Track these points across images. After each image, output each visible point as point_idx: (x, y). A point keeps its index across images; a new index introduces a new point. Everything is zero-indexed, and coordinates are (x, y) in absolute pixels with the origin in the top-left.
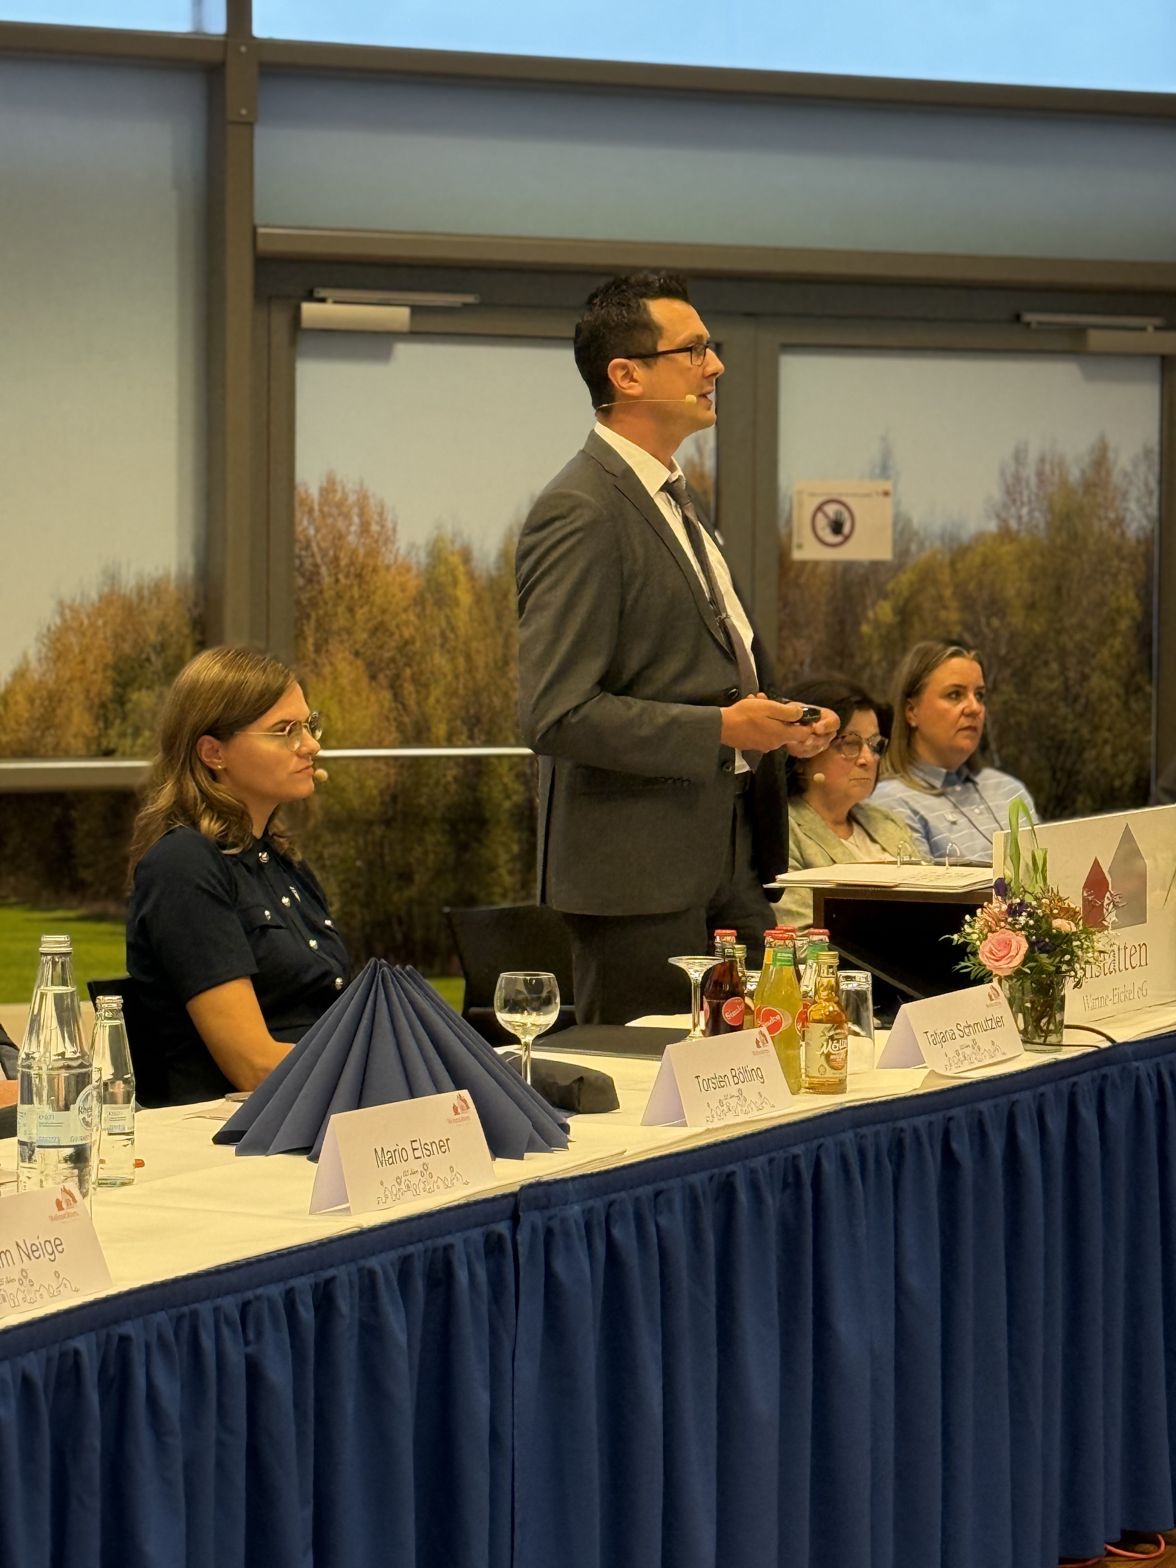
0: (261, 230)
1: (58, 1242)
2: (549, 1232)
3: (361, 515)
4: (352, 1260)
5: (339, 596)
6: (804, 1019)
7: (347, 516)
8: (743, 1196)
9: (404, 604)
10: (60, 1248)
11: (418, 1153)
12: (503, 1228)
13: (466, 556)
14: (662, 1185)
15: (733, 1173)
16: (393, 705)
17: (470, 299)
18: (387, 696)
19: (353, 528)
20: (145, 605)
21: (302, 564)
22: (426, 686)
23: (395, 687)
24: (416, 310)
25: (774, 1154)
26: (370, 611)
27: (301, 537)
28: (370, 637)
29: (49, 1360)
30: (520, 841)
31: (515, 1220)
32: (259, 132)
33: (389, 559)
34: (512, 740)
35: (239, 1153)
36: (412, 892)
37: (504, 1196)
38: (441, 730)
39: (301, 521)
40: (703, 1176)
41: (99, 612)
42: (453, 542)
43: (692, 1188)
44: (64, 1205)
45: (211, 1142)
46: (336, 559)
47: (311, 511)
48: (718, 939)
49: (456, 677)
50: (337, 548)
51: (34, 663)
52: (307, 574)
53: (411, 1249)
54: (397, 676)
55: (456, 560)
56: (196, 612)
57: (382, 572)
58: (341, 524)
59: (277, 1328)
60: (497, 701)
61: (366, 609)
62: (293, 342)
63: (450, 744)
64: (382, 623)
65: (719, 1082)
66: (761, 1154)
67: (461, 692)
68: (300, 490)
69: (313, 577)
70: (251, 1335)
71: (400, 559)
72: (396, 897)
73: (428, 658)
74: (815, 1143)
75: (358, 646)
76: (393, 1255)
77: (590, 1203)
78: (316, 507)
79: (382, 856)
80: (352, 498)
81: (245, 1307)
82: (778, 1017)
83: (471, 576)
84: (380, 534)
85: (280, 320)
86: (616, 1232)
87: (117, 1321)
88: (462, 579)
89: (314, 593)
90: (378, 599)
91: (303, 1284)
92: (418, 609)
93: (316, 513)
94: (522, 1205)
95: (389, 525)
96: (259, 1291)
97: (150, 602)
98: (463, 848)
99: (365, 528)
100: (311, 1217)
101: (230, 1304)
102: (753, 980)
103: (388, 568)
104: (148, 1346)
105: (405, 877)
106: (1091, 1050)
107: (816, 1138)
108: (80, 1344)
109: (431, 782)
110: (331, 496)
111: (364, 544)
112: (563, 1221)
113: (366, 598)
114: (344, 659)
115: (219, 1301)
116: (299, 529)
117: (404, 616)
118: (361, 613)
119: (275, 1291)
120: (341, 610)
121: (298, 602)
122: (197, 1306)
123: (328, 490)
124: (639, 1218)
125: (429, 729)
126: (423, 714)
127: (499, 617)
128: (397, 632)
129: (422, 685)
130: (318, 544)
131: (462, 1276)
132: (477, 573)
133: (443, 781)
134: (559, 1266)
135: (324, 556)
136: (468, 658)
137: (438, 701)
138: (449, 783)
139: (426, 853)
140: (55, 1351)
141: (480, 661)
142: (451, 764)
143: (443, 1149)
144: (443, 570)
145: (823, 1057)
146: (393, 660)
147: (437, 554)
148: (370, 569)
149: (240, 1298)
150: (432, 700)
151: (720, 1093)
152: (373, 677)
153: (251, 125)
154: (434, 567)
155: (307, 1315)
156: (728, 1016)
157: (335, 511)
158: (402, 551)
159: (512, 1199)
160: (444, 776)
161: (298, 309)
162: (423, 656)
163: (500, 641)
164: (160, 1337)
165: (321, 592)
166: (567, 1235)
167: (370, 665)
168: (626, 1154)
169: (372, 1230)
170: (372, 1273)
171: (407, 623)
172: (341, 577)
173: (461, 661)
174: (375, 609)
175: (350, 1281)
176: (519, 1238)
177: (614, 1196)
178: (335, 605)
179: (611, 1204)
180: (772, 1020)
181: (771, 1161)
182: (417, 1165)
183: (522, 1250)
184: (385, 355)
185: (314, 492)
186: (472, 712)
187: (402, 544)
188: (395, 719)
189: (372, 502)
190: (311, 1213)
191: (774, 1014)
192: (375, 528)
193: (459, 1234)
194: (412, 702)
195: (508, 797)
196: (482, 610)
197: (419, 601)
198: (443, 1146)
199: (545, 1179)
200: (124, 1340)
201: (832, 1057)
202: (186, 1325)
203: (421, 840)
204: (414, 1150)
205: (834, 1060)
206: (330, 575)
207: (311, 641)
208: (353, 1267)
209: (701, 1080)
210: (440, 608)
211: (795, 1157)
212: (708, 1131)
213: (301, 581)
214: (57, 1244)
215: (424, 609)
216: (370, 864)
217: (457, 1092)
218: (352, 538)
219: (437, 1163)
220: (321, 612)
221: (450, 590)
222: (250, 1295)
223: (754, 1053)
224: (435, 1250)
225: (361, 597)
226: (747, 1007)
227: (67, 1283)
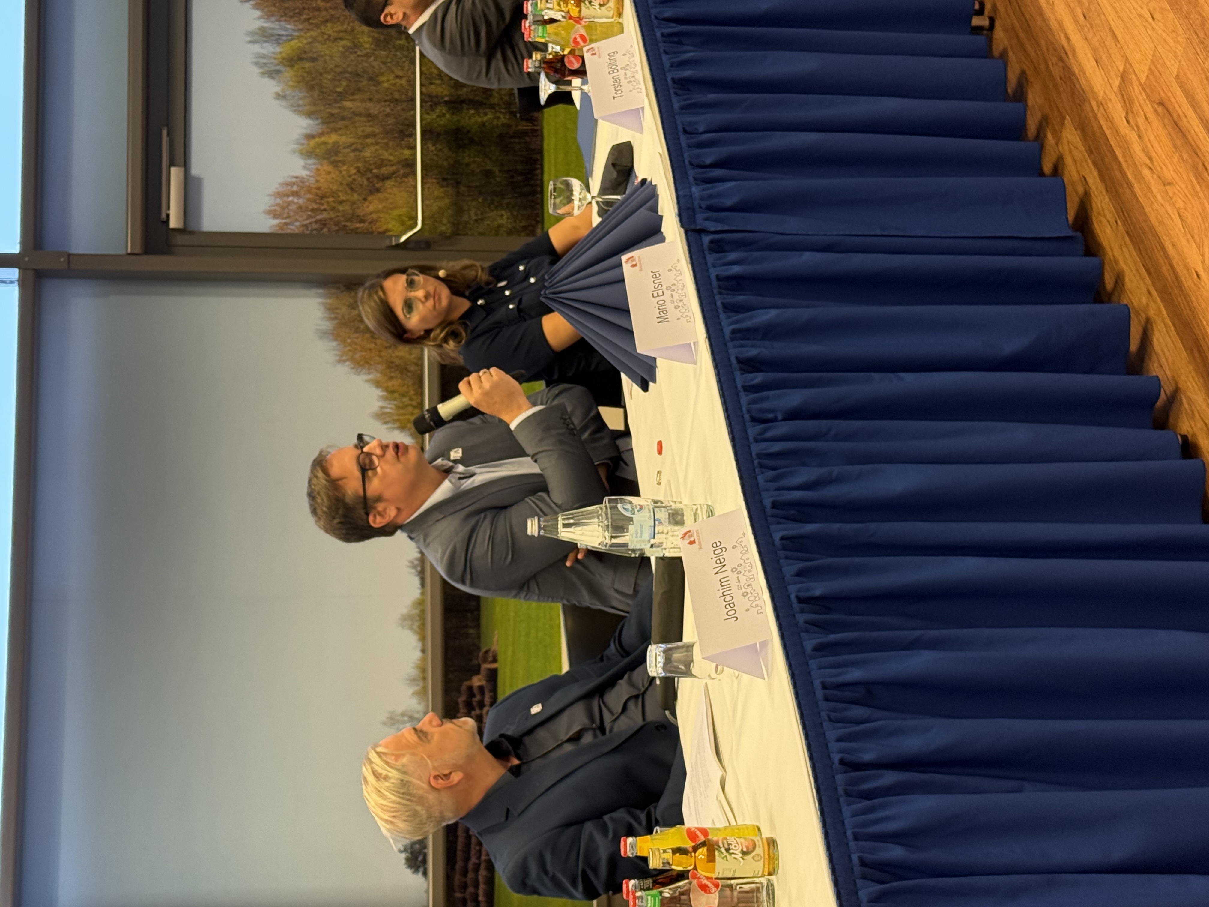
0: (129, 251)
1: (715, 545)
2: (710, 208)
3: (288, 196)
4: (726, 345)
5: (333, 209)
7: (289, 203)
8: (687, 73)
9: (337, 172)
10: (718, 544)
11: (660, 293)
12: (706, 239)
13: (310, 137)
14: (680, 128)
15: (673, 79)
16: (393, 179)
17: (165, 132)
18: (389, 183)
19: (296, 200)
20: (339, 316)
21: (316, 229)
22: (382, 160)
23: (384, 178)
24: (172, 164)
25: (662, 50)
26: (341, 191)
27: (301, 229)
28: (356, 192)
29: (787, 558)
30: (468, 109)
31: (701, 231)
32: (74, 251)
33: (312, 180)
34: (412, 113)
35: (654, 381)
36: (496, 170)
37: (687, 239)
38: (407, 152)
39: (292, 230)
40: (674, 99)
41: (344, 341)
42: (302, 144)
43: (682, 108)
44: (692, 539)
45: (647, 393)
46: (312, 210)
47: (286, 224)
49: (377, 143)
50: (307, 209)
51: (370, 377)
52: (322, 226)
53: (719, 304)
54: (377, 177)
55: (312, 143)
56: (343, 288)
57: (320, 185)
58: (293, 207)
59: (767, 398)
60: (391, 121)
61: (340, 194)
62: (192, 233)
63: (414, 148)
64: (348, 185)
65: (616, 82)
66: (661, 59)
67: (386, 141)
68: (275, 230)
69: (323, 223)
70: (771, 416)
71: (312, 174)
72: (498, 179)
73: (368, 159)
74: (655, 22)
75: (360, 198)
76: (723, 316)
77: (691, 178)
78: (284, 221)
79: (476, 187)
80: (279, 201)
81: (754, 420)
82: (577, 37)
83: (322, 134)
84: (298, 186)
85: (180, 240)
86: (708, 161)
87: (763, 510)
88: (323, 139)
89: (332, 223)
90: (335, 187)
91: (740, 379)
92: (340, 164)
93: (287, 221)
94: (693, 227)
95: (294, 180)
96: (744, 409)
97: (337, 313)
98: (472, 141)
99: (295, 194)
100: (698, 363)
101: (753, 431)
103: (317, 181)
104: (778, 489)
105: (488, 174)
107: (651, 21)
108: (777, 536)
109: (435, 158)
110: (278, 213)
111: (304, 194)
112: (702, 199)
113: (333, 194)
114: (368, 207)
115: (751, 439)
116: (297, 231)
117: (344, 173)
118: (342, 197)
119: (744, 399)
120: (341, 208)
121: (337, 231)
122: (754, 454)
123: (274, 214)
124: (700, 145)
125: (406, 159)
126: (399, 163)
127: (343, 119)
128: (353, 177)
129: (382, 163)
130: (304, 220)
131: (736, 269)
132: (320, 131)
133: (435, 152)
134: (729, 202)
135: (310, 217)
136: (367, 137)
137: (391, 154)
138: (436, 149)
139: (474, 162)
140: (781, 553)
141: (368, 130)
142: (425, 147)
143: (658, 276)
144: (318, 150)
145: (601, 8)
146: (368, 179)
147: (309, 154)
148: (318, 191)
149: (749, 424)
150: (391, 158)
151: (624, 82)
152: (378, 190)
153: (69, 255)
154: (316, 155)
155: (758, 378)
156: (576, 66)
157: (286, 210)
158: (308, 173)
159: (689, 233)
160: (432, 151)
161: (174, 230)
162: (366, 161)
163: (357, 118)
164: (774, 480)
165: (331, 219)
166: (710, 196)
167: (371, 193)
168: (661, 152)
169: (708, 331)
170: (734, 332)
171: (348, 171)
172: (322, 208)
173: (369, 141)
174: (340, 189)
175: (738, 347)
176: (712, 229)
177: (687, 162)
178: (339, 211)
179: (691, 164)
180: (579, 40)
181: (666, 53)
182: (668, 293)
183: (719, 227)
184: (199, 181)
185: (276, 222)
186: (396, 135)
187: (304, 173)
188: (401, 178)
189: (281, 190)
190: (695, 363)
192: (295, 188)
193: (710, 270)
194: (392, 169)
195: (444, 115)
196: (340, 129)
197: (335, 164)
198: (656, 275)
199: (676, 210)
200: (775, 505)
201: (601, 3)
202: (766, 462)
203: (468, 165)
204: (658, 296)
205: (603, 2)
206: (322, 214)
207: (358, 225)
208: (730, 344)
209: (616, 96)
210: (339, 152)
211: (663, 35)
212: (647, 95)
213: (325, 230)
215: (340, 161)
216: (480, 193)
217: (624, 264)
218: (301, 201)
219: (667, 280)
220: (342, 219)
221: (329, 147)
222: (747, 416)
223: (600, 57)
224: (720, 287)
225: (333, 197)
227: (740, 540)
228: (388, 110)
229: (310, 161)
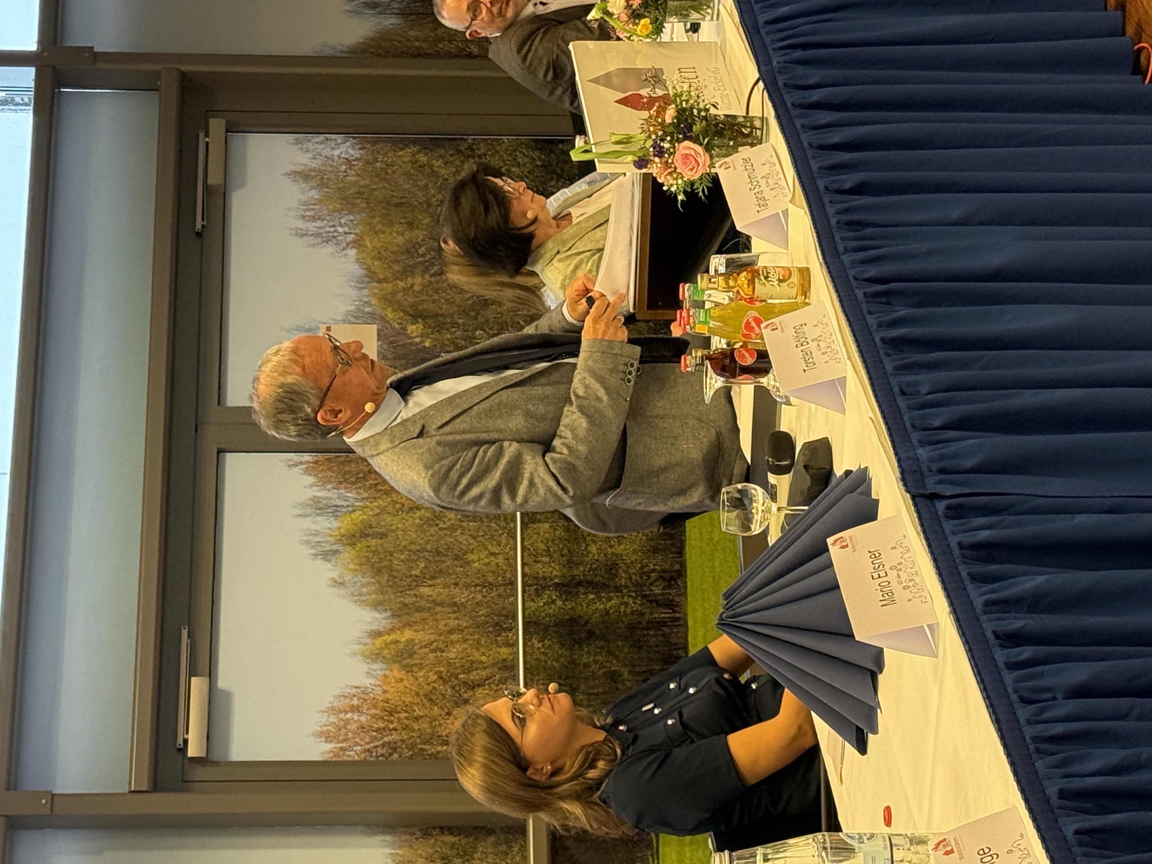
0: (133, 789)
1: (981, 852)
2: (942, 471)
3: (346, 712)
4: (978, 619)
5: (406, 728)
6: (751, 300)
7: (347, 722)
8: (901, 331)
9: (412, 680)
10: (987, 850)
11: (882, 574)
12: (941, 506)
13: (375, 634)
14: (896, 390)
15: (882, 339)
16: (487, 687)
17: (185, 633)
18: (480, 692)
19: (356, 718)
21: (382, 755)
22: (472, 662)
23: (474, 686)
24: (193, 672)
25: (865, 311)
26: (417, 704)
27: (363, 756)
28: (436, 705)
29: (1085, 855)
30: (586, 594)
31: (934, 497)
32: (58, 791)
33: (379, 691)
34: (511, 599)
35: (875, 731)
36: (625, 671)
37: (915, 505)
38: (504, 651)
39: (350, 756)
40: (886, 360)
42: (366, 644)
43: (897, 369)
44: (949, 848)
45: (866, 756)
46: (378, 730)
47: (343, 749)
48: (689, 369)
49: (465, 640)
50: (371, 729)
52: (390, 751)
53: (964, 574)
54: (465, 683)
55: (379, 641)
56: (418, 834)
57: (388, 696)
58: (353, 727)
59: (1041, 675)
60: (483, 611)
61: (415, 708)
62: (216, 763)
63: (515, 644)
64: (425, 696)
65: (807, 356)
66: (865, 320)
67: (476, 637)
68: (326, 757)
69: (393, 747)
70: (1048, 696)
71: (378, 683)
72: (629, 684)
73: (452, 661)
74: (853, 282)
75: (444, 714)
76: (970, 587)
77: (915, 442)
78: (341, 745)
79: (597, 694)
80: (333, 719)
81: (1023, 700)
82: (751, 320)
83: (392, 630)
84: (359, 698)
85: (200, 773)
86: (937, 423)
87: (1048, 801)
88: (393, 637)
89: (404, 746)
90: (409, 699)
91: (1000, 656)
92: (415, 669)
93: (344, 745)
94: (922, 491)
95: (354, 691)
96: (1010, 690)
98: (591, 634)
99: (356, 709)
100: (941, 655)
101: (1023, 712)
102: (718, 343)
103: (385, 692)
104: (1066, 776)
105: (613, 677)
106: (766, 94)
107: (850, 282)
108: (1069, 830)
109: (543, 658)
110: (331, 734)
111: (368, 709)
112: (932, 460)
113: (407, 708)
114: (452, 724)
115: (1022, 721)
116: (356, 758)
117: (421, 680)
118: (418, 712)
119: (1009, 677)
120: (416, 727)
121: (411, 757)
122: (1027, 737)
123: (327, 737)
124: (923, 406)
125: (504, 660)
126: (493, 665)
127: (419, 610)
128: (432, 685)
129: (471, 666)
130: (367, 743)
131: (984, 535)
132: (390, 627)
133: (543, 650)
134: (969, 463)
135: (376, 739)
136: (451, 632)
137: (483, 654)
138: (543, 646)
139: (595, 662)
140: (1076, 850)
141: (453, 623)
142: (529, 643)
143: (877, 555)
144: (386, 651)
145: (781, 284)
146: (453, 688)
147: (376, 656)
148: (386, 705)
149: (1017, 705)
150: (483, 658)
151: (816, 354)
152: (466, 702)
153: (53, 795)
154: (384, 658)
155: (1027, 652)
156: (749, 361)
157: (343, 731)
158: (373, 681)
159: (917, 499)
160: (538, 648)
161: (193, 760)
162: (449, 664)
163: (438, 609)
164: (1058, 766)
165: (403, 741)
166: (943, 457)
167: (457, 705)
168: (873, 417)
169: (951, 604)
170: (987, 604)
171: (426, 677)
172: (391, 726)
173: (453, 637)
174: (416, 701)
175: (995, 620)
176: (948, 494)
177: (908, 425)
178: (414, 731)
179: (913, 427)
180: (753, 324)
181: (870, 313)
182: (892, 575)
183: (958, 491)
184: (228, 695)
185: (329, 746)
186: (491, 629)
187: (367, 682)
188: (497, 685)
189: (336, 704)
190: (937, 657)
191: (748, 323)
192: (355, 702)
193: (949, 538)
194: (484, 674)
195: (554, 602)
196: (416, 623)
197: (409, 669)
198: (875, 555)
199: (898, 474)
200: (1062, 794)
201: (781, 278)
202: (1045, 746)
203: (586, 665)
204: (879, 577)
205: (784, 276)
206: (391, 735)
207: (439, 748)
208: (984, 618)
209: (806, 368)
210: (415, 653)
211: (865, 295)
212: (849, 358)
213: (395, 756)
214: (982, 853)
215: (415, 665)
216: (605, 703)
217: (830, 547)
218: (363, 719)
219: (889, 559)
220: (418, 741)
221: (401, 646)
222: (1014, 697)
223: (783, 332)
224: (963, 556)
225: (406, 712)
226: (741, 347)
227: (1017, 843)
228: (479, 597)
229: (375, 666)
